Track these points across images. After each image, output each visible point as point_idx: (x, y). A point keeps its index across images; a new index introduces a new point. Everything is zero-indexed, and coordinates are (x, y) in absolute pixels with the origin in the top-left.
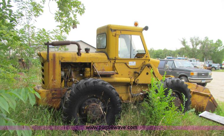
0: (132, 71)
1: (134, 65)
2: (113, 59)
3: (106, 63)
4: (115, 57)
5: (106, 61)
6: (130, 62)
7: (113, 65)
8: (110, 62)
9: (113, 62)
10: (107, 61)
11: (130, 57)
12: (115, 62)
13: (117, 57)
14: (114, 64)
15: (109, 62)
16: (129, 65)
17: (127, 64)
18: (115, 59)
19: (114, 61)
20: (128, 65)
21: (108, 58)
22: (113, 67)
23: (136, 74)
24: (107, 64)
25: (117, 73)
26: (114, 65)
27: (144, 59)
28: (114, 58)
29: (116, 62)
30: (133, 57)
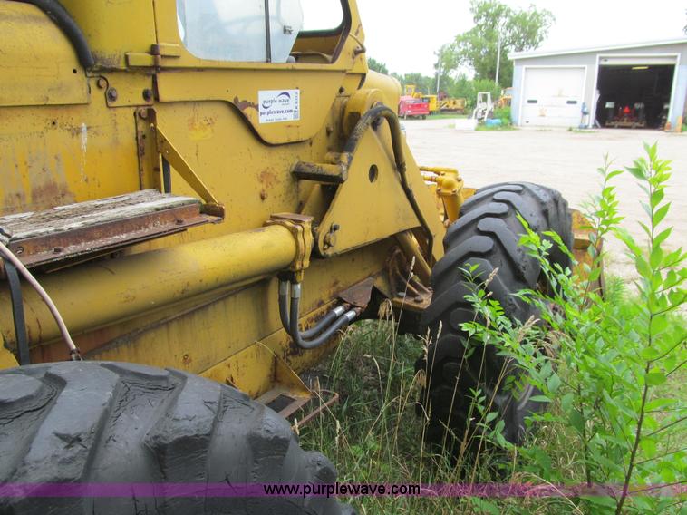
0: (281, 164)
1: (290, 117)
2: (132, 70)
3: (62, 117)
4: (154, 51)
5: (59, 88)
6: (264, 96)
7: (141, 125)
8: (111, 97)
9: (131, 93)
10: (77, 95)
11: (263, 57)
12: (152, 95)
13: (166, 47)
14: (151, 116)
15: (98, 96)
16: (261, 120)
17: (248, 111)
18: (153, 71)
19: (147, 84)
20: (252, 121)
21: (84, 59)
22: (140, 152)
23: (305, 184)
24: (74, 118)
25: (212, 210)
26: (155, 131)
27: (344, 71)
28: (147, 60)
29: (164, 94)
30: (283, 51)
